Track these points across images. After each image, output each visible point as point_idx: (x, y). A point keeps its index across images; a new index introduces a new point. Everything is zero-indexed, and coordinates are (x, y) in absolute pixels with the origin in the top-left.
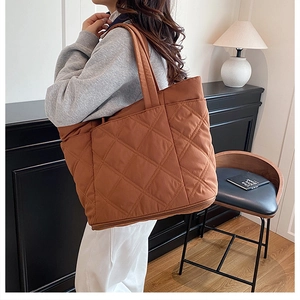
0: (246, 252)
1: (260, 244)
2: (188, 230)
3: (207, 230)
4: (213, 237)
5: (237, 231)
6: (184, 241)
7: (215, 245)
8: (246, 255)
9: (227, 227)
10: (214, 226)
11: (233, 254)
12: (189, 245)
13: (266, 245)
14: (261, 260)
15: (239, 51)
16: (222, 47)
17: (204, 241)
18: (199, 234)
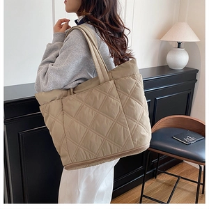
0: (188, 189)
1: (199, 183)
2: (145, 173)
3: (159, 173)
4: (164, 178)
5: (182, 173)
6: (143, 181)
7: (165, 184)
8: (189, 191)
9: (174, 171)
10: (164, 170)
11: (179, 191)
12: (146, 184)
13: (204, 184)
14: (200, 195)
15: (179, 44)
16: (167, 41)
17: (157, 181)
18: (153, 176)
